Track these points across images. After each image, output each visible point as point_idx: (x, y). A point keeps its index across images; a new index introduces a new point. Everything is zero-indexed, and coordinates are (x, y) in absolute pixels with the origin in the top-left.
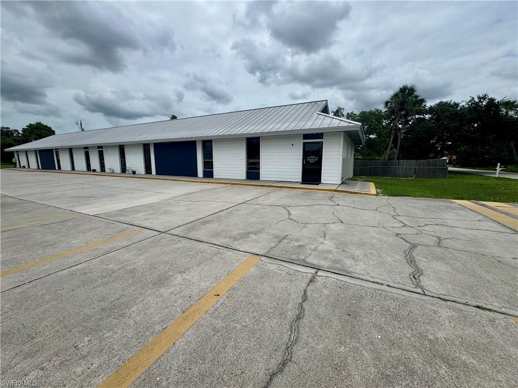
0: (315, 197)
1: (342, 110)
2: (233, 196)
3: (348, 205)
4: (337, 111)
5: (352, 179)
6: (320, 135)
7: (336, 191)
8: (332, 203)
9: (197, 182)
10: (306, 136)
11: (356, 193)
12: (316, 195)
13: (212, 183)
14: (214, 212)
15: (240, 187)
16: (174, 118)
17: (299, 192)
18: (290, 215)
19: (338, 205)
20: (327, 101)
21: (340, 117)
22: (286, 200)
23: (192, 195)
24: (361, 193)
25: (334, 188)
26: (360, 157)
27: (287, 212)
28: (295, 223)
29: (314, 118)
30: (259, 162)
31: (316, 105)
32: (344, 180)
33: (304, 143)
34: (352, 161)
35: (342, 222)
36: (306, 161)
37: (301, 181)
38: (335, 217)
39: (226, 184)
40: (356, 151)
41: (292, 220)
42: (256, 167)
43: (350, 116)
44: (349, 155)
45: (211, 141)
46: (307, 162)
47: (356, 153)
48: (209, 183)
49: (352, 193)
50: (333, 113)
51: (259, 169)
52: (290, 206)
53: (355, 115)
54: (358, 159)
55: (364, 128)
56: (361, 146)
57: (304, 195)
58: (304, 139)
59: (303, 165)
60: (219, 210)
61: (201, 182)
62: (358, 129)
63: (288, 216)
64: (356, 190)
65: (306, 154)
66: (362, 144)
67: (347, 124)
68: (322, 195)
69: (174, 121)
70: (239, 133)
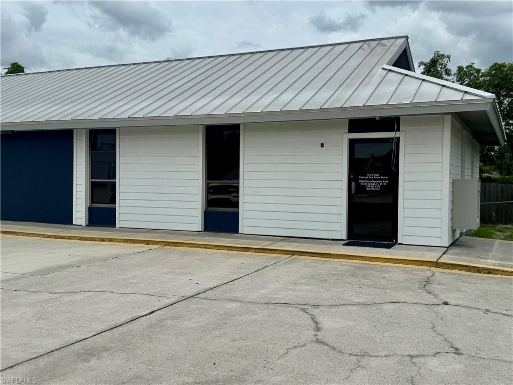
0: (383, 282)
1: (446, 59)
2: (168, 276)
3: (471, 305)
4: (434, 62)
5: (477, 234)
6: (391, 123)
7: (437, 264)
8: (430, 299)
9: (69, 238)
10: (356, 125)
11: (490, 271)
12: (386, 275)
13: (111, 240)
14: (113, 324)
15: (185, 254)
16: (16, 69)
17: (340, 268)
18: (318, 329)
19: (446, 303)
20: (407, 37)
21: (442, 78)
22: (308, 288)
23: (57, 273)
24: (503, 272)
25: (432, 256)
26: (495, 175)
27: (310, 322)
28: (332, 354)
29: (376, 79)
30: (238, 188)
31: (379, 48)
32: (458, 235)
33: (352, 142)
34: (476, 186)
35: (457, 352)
36: (358, 186)
37: (344, 237)
38: (439, 339)
39: (148, 243)
40: (486, 159)
41: (326, 344)
42: (228, 199)
43: (466, 76)
44: (468, 172)
45: (112, 132)
46: (361, 189)
47: (485, 165)
48: (103, 240)
49: (479, 270)
50: (422, 67)
51: (236, 205)
52: (318, 306)
53: (478, 71)
54: (489, 180)
55: (501, 103)
56: (496, 148)
57: (353, 275)
58: (350, 132)
59: (351, 197)
60: (129, 317)
61: (81, 239)
62: (488, 108)
63: (313, 333)
64: (489, 263)
65: (356, 168)
66: (498, 144)
67: (458, 96)
68: (403, 277)
69: (16, 79)
70: (188, 113)
